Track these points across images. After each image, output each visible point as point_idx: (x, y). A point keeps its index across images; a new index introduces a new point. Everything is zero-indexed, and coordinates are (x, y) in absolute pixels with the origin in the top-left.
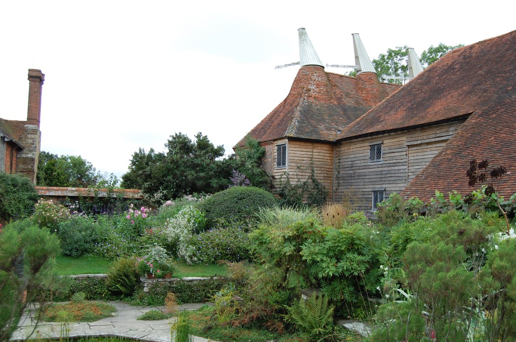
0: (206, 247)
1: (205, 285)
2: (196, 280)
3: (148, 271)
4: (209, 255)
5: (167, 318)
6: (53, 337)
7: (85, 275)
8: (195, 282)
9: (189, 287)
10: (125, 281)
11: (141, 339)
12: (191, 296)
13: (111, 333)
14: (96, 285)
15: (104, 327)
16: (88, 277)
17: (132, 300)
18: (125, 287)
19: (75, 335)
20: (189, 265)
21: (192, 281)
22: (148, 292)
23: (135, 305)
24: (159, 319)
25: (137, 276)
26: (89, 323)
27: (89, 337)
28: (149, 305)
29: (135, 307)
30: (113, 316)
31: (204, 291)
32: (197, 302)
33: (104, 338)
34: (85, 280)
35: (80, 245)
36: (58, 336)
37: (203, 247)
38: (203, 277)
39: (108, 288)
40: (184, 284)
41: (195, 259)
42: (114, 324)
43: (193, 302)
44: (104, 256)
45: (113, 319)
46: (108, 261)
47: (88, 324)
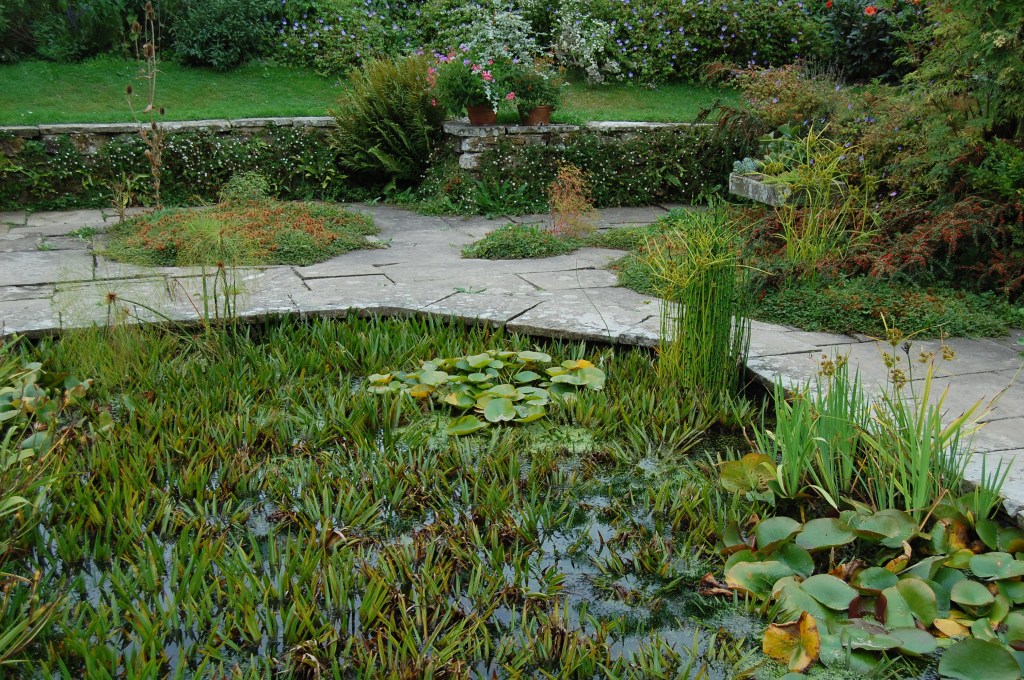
0: (646, 27)
1: (663, 148)
2: (633, 130)
3: (475, 97)
4: (658, 52)
5: (569, 251)
6: (173, 319)
7: (261, 121)
8: (628, 138)
9: (612, 152)
10: (396, 135)
11: (514, 322)
12: (615, 183)
13: (389, 302)
14: (296, 152)
15: (357, 281)
16: (271, 126)
17: (420, 197)
18: (397, 156)
19: (258, 311)
20: (595, 88)
21: (619, 132)
22: (474, 171)
23: (435, 212)
24: (540, 255)
25: (435, 116)
26: (298, 269)
27: (313, 318)
28: (481, 213)
29: (438, 219)
30: (373, 247)
31: (660, 165)
32: (638, 205)
33: (368, 319)
34: (261, 135)
35: (235, 28)
36: (194, 315)
37: (635, 27)
38: (651, 120)
39: (337, 160)
40: (593, 144)
41: (613, 65)
42: (388, 271)
43: (624, 205)
44: (311, 65)
45: (381, 256)
46: (326, 79)
47: (297, 274)
